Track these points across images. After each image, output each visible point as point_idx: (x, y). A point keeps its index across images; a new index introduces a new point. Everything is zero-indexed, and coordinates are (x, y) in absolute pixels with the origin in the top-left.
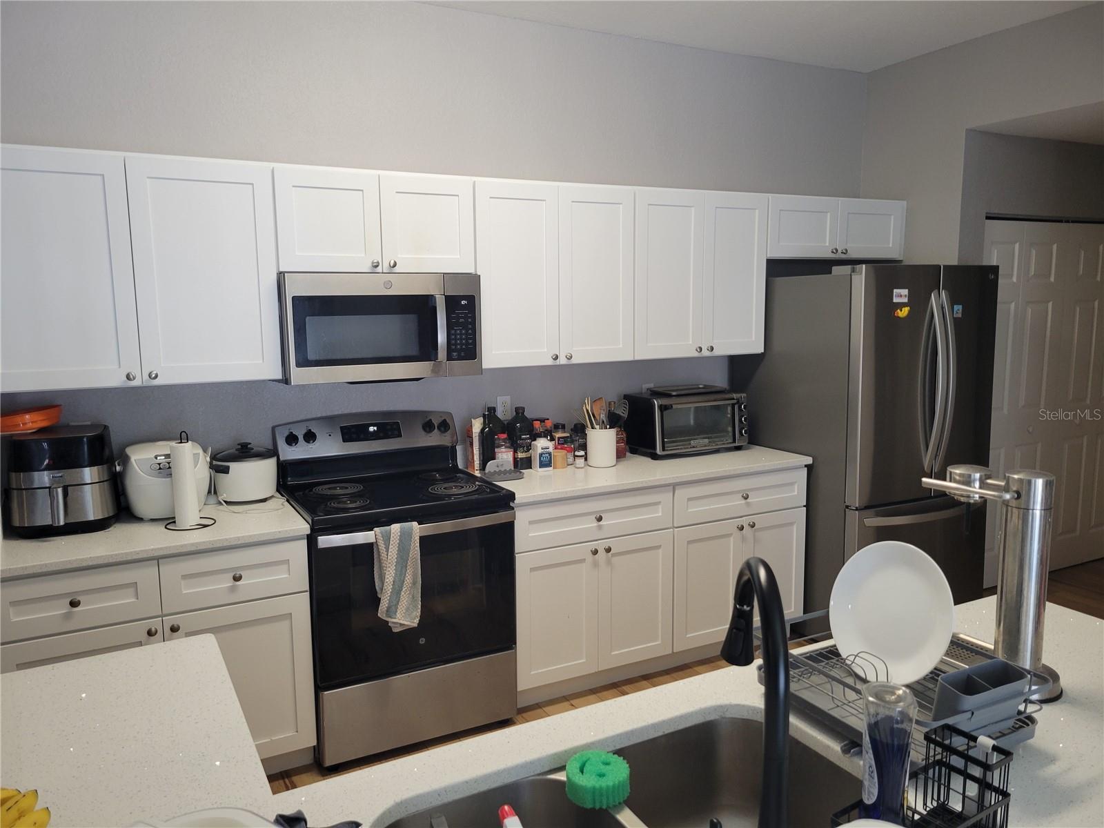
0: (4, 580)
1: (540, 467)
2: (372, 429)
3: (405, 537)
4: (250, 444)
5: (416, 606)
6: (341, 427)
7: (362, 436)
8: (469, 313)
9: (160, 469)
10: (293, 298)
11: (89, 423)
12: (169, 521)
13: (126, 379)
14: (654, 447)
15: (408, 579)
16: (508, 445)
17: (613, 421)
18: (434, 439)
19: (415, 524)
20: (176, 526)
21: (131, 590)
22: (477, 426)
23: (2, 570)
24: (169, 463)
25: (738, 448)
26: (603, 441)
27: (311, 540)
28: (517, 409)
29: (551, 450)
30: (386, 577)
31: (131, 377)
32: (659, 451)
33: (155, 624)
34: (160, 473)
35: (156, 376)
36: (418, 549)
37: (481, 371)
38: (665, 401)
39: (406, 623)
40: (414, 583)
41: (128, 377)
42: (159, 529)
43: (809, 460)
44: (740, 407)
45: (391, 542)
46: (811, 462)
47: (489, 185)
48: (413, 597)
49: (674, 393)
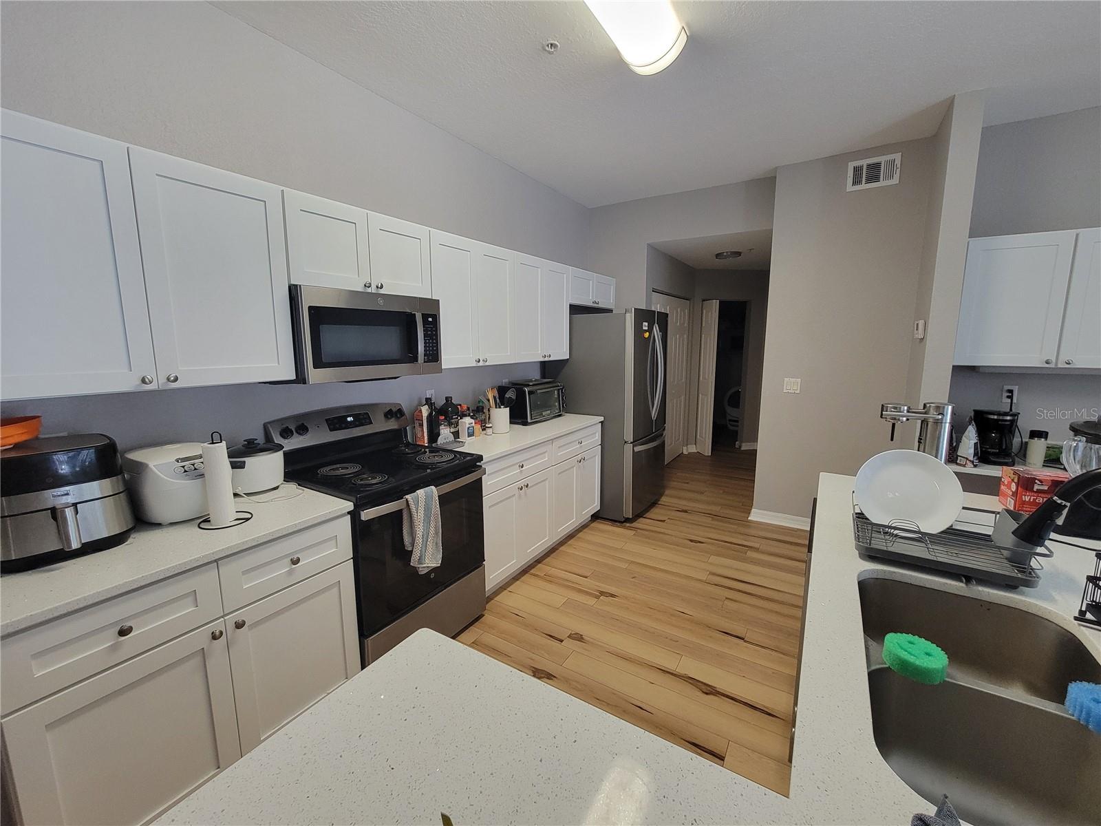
0: (6, 637)
1: (468, 437)
2: (349, 419)
3: (428, 497)
4: (256, 439)
5: (439, 551)
6: (326, 420)
7: (343, 426)
8: (433, 327)
9: (185, 471)
10: (309, 307)
11: (65, 434)
12: (203, 521)
13: (141, 382)
14: (527, 419)
15: (432, 530)
16: (446, 423)
17: (502, 401)
18: (392, 425)
19: (433, 487)
20: (211, 525)
21: (190, 599)
22: (425, 411)
23: (2, 626)
24: (193, 465)
25: (560, 416)
26: (501, 415)
27: (354, 515)
28: (446, 398)
29: (473, 425)
30: (417, 533)
31: (147, 380)
32: (529, 420)
33: (217, 626)
34: (187, 475)
35: (176, 379)
36: (438, 506)
37: (440, 370)
38: (531, 388)
39: (432, 565)
40: (437, 533)
41: (143, 381)
42: (193, 531)
43: (602, 419)
44: (562, 391)
45: (420, 505)
46: (603, 420)
47: (440, 236)
48: (436, 544)
49: (531, 384)
